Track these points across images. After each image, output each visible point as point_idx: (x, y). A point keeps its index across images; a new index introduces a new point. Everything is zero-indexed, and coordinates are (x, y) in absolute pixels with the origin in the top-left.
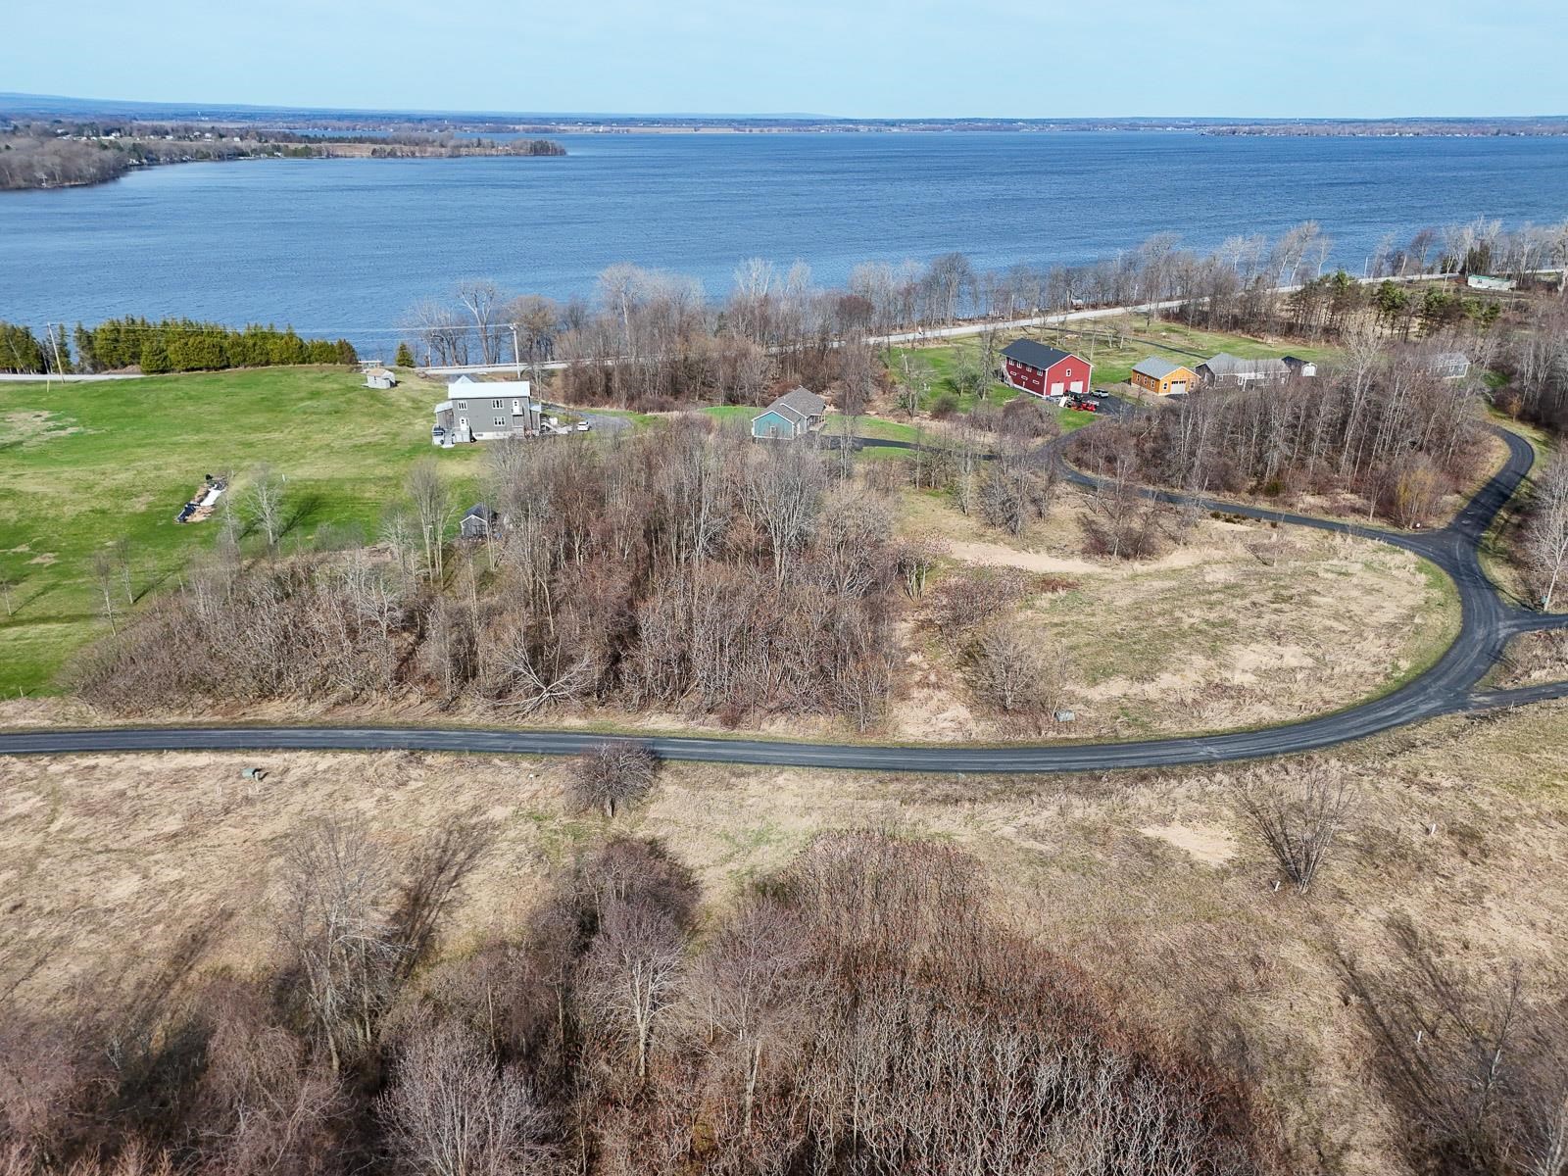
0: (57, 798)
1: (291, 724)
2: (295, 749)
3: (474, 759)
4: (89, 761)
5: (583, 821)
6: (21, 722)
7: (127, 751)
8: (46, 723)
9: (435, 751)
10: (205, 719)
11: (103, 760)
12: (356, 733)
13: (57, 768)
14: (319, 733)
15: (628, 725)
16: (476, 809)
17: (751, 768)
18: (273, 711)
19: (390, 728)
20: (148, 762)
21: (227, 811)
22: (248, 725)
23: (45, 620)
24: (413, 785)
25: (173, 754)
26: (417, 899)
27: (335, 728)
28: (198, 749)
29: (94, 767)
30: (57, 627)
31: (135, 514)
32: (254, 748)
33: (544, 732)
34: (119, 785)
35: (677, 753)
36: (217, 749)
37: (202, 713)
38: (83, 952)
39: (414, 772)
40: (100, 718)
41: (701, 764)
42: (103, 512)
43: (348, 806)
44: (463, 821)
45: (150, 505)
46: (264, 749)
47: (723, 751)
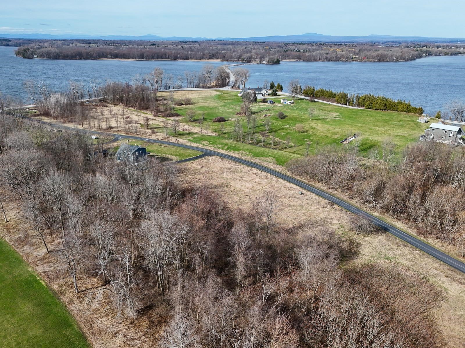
0: (269, 183)
1: (318, 188)
2: (313, 192)
3: (344, 210)
4: (279, 180)
5: (350, 232)
6: (276, 169)
7: (286, 180)
8: (280, 171)
9: (338, 205)
10: (304, 181)
11: (282, 180)
12: (327, 195)
13: (274, 179)
14: (321, 192)
15: (390, 221)
16: (332, 219)
17: (410, 245)
18: (317, 185)
19: (335, 197)
20: (288, 184)
21: (290, 197)
22: (310, 185)
23: (299, 154)
24: (326, 209)
25: (293, 184)
26: (301, 226)
27: (325, 192)
28: (297, 185)
29: (279, 181)
30: (299, 156)
31: (333, 138)
32: (306, 189)
33: (367, 213)
34: (280, 185)
35: (393, 232)
36: (300, 187)
37: (305, 180)
38: (247, 206)
39: (329, 207)
40: (289, 174)
41: (397, 238)
42: (328, 136)
43: (310, 206)
44: (327, 220)
45: (338, 137)
46: (307, 190)
47: (407, 238)
